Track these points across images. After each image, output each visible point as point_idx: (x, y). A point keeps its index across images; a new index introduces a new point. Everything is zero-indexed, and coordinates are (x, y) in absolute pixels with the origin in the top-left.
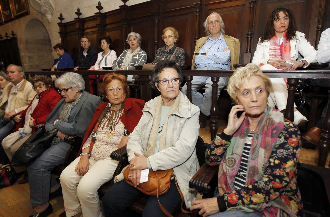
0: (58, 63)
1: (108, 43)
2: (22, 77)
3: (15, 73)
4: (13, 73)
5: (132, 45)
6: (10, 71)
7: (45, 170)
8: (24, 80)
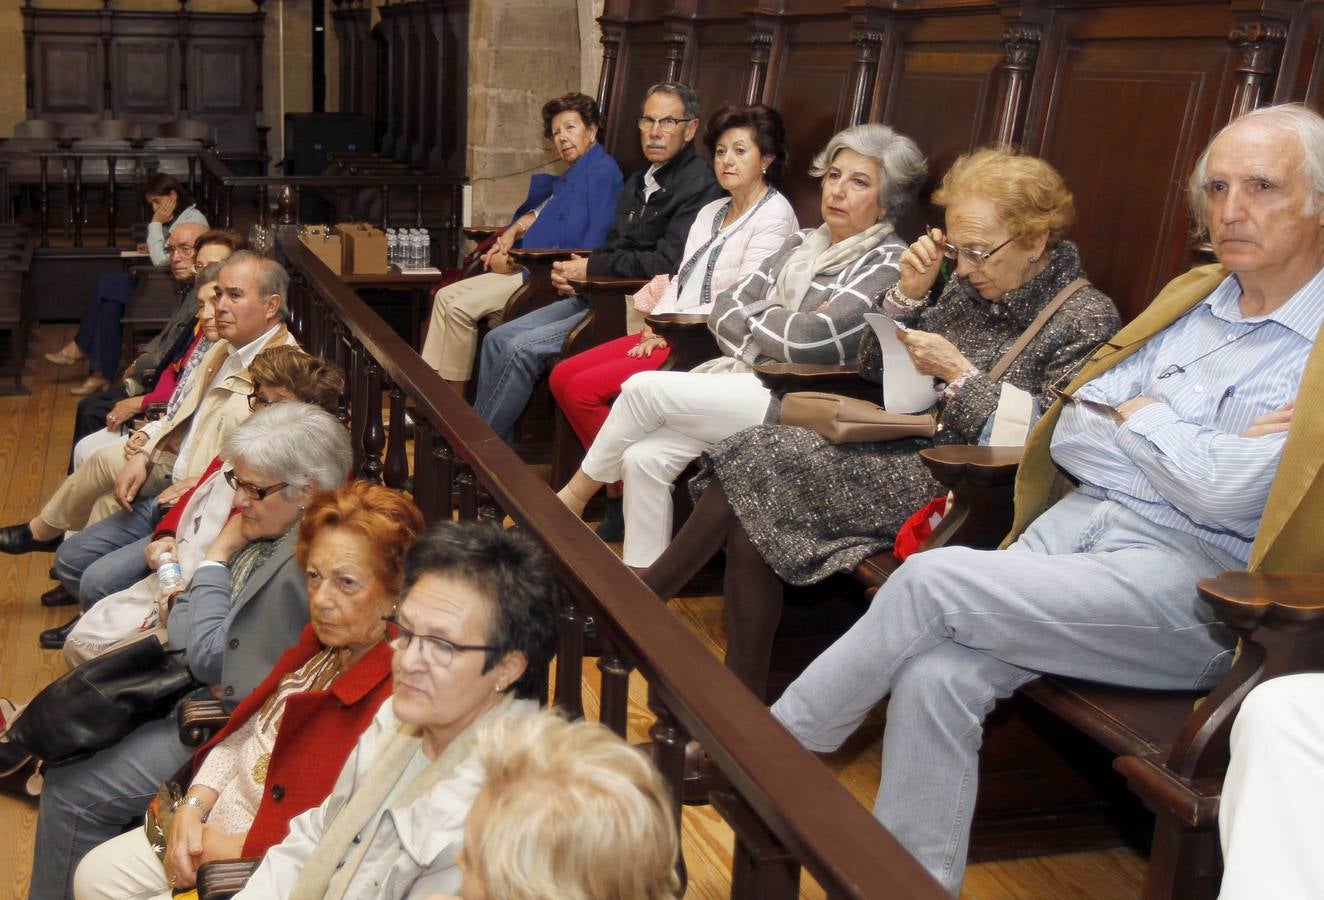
0: (544, 205)
1: (763, 152)
2: (269, 319)
3: (242, 302)
4: (237, 296)
5: (834, 210)
6: (227, 289)
7: (86, 815)
8: (275, 329)
